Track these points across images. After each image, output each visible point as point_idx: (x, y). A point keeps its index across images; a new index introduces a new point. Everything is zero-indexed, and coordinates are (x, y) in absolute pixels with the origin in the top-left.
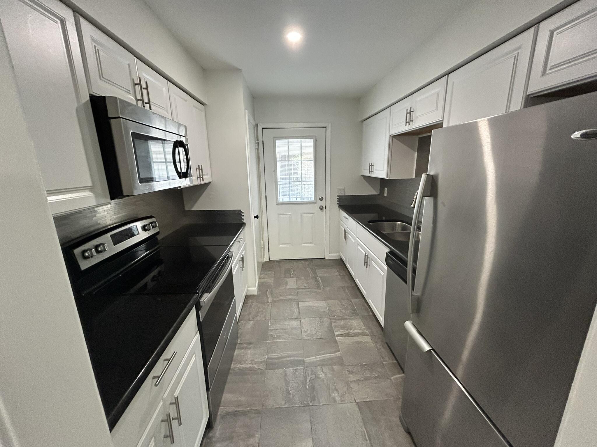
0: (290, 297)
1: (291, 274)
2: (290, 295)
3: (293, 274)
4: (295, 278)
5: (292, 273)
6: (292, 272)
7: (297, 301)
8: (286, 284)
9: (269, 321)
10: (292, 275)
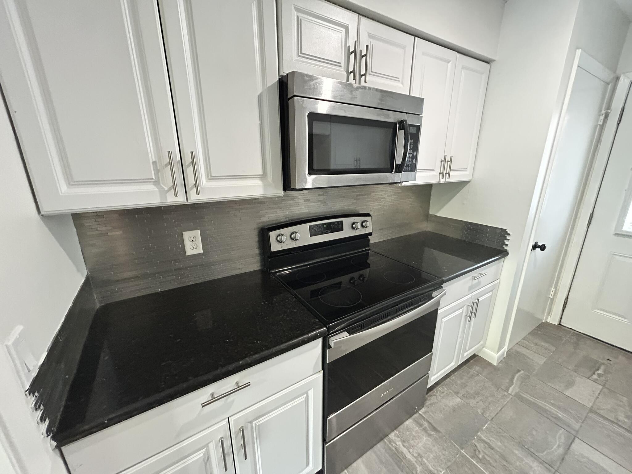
0: (560, 414)
1: (594, 373)
2: (565, 411)
3: (599, 375)
4: (601, 387)
5: (597, 373)
6: (600, 372)
7: (574, 433)
8: (570, 384)
9: (487, 422)
10: (595, 377)
